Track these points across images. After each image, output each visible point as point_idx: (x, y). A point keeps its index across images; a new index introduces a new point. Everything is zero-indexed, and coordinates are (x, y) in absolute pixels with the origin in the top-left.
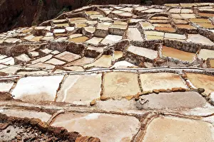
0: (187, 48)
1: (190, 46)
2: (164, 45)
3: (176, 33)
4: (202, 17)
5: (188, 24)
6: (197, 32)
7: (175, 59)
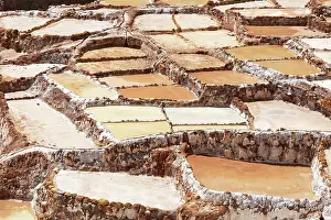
0: (275, 153)
1: (283, 145)
2: (188, 152)
3: (203, 102)
4: (265, 41)
5: (228, 67)
6: (269, 91)
7: (256, 196)
